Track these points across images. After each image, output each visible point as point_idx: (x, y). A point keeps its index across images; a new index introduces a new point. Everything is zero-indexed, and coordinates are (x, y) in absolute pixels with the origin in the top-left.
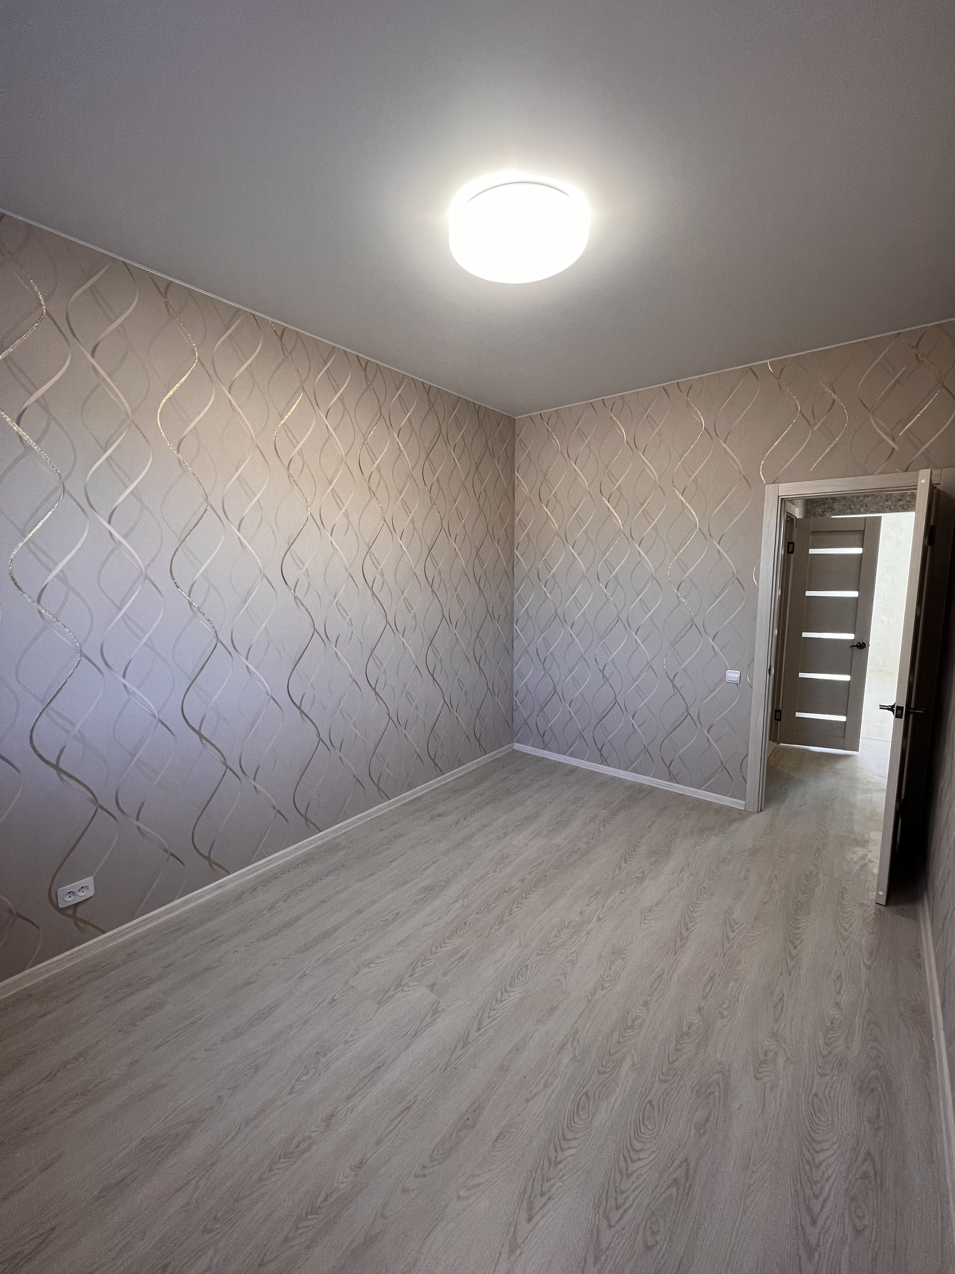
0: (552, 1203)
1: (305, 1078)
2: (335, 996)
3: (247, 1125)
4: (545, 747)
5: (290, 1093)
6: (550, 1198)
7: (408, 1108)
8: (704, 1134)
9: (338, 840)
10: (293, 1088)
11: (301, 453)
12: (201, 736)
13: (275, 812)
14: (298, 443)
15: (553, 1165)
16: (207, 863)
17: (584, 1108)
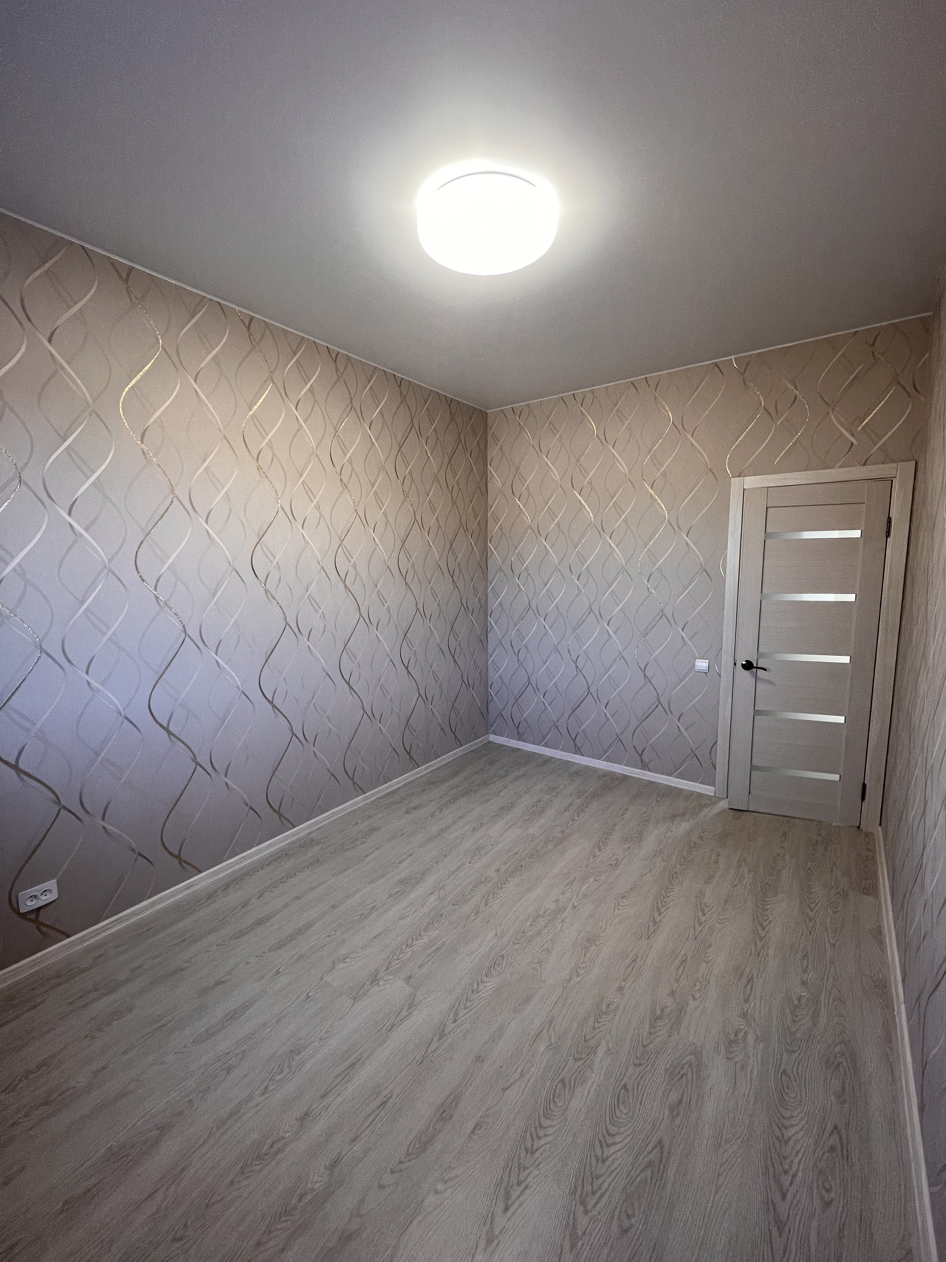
0: (528, 1192)
1: (278, 1077)
2: (309, 992)
3: (218, 1129)
4: (520, 738)
5: (263, 1094)
6: (526, 1187)
7: (384, 1103)
8: (677, 1115)
9: (312, 835)
10: (266, 1088)
11: (270, 445)
12: (170, 733)
13: (247, 808)
14: (267, 435)
15: (529, 1154)
16: (176, 861)
17: (560, 1095)
